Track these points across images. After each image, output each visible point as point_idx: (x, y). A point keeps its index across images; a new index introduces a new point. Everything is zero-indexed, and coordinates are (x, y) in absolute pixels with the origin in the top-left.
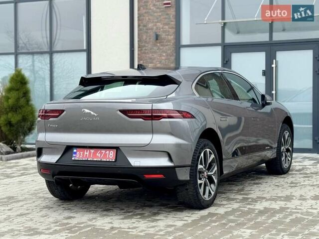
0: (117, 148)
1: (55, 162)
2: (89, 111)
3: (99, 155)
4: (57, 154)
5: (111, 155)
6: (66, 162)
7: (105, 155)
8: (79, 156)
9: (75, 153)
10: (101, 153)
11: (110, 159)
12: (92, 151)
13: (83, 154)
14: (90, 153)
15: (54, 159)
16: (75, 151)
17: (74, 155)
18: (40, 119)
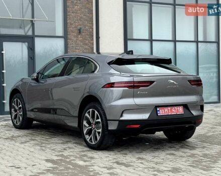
0: (185, 106)
1: (147, 118)
2: (172, 81)
3: (174, 111)
4: (148, 113)
5: (180, 110)
6: (155, 117)
7: (177, 110)
8: (162, 112)
9: (159, 111)
10: (175, 109)
12: (169, 108)
13: (164, 111)
14: (168, 109)
15: (145, 116)
16: (158, 109)
17: (158, 112)
18: (127, 88)
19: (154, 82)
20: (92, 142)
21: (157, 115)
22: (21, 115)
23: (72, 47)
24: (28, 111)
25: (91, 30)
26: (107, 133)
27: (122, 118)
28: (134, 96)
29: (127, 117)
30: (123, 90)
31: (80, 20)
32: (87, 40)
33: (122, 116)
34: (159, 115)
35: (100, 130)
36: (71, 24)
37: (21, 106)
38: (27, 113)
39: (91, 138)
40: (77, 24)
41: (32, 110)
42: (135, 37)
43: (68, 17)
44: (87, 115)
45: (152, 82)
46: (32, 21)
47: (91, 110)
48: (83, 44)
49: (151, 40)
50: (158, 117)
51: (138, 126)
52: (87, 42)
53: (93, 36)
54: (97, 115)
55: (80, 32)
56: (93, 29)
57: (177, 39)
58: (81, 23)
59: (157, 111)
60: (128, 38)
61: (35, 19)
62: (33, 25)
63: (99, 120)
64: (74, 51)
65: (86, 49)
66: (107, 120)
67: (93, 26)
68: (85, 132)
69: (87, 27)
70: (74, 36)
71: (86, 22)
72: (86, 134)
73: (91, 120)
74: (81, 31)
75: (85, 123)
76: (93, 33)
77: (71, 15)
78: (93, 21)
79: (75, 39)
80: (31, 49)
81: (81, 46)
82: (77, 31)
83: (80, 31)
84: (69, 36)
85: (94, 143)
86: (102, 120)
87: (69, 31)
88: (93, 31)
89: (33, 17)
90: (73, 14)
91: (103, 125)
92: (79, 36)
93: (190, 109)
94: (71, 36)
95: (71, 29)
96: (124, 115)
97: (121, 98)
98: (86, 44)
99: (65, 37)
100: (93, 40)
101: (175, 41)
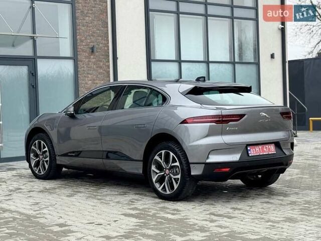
0: (277, 144)
1: (238, 159)
2: (265, 114)
3: (266, 150)
4: (239, 153)
5: (272, 149)
6: (246, 159)
7: (269, 149)
8: (254, 152)
9: (250, 150)
10: (266, 148)
11: (272, 151)
12: (260, 147)
13: (255, 150)
14: (259, 149)
15: (235, 157)
16: (249, 148)
17: (249, 152)
18: (214, 124)
19: (244, 115)
20: (165, 191)
21: (248, 156)
22: (47, 161)
23: (83, 70)
24: (59, 156)
25: (106, 48)
26: (188, 179)
27: (208, 161)
28: (223, 133)
29: (214, 159)
30: (210, 126)
31: (92, 36)
32: (101, 61)
33: (208, 158)
34: (250, 155)
35: (179, 176)
36: (82, 41)
37: (46, 149)
38: (57, 158)
39: (164, 187)
40: (89, 41)
41: (66, 155)
42: (157, 58)
43: (77, 31)
44: (157, 157)
45: (242, 116)
46: (33, 38)
47: (163, 152)
48: (97, 67)
49: (179, 61)
50: (249, 158)
51: (228, 170)
52: (102, 64)
53: (109, 56)
54: (173, 157)
55: (93, 52)
56: (108, 47)
57: (210, 60)
58: (93, 39)
59: (247, 151)
60: (152, 58)
61: (37, 35)
62: (34, 42)
63: (177, 164)
64: (85, 77)
65: (100, 73)
66: (188, 164)
67: (108, 43)
68: (154, 180)
69: (101, 45)
70: (86, 57)
71: (100, 38)
72: (156, 182)
73: (164, 164)
74: (95, 49)
75: (153, 168)
76: (109, 53)
77: (81, 29)
78: (108, 37)
79: (87, 60)
80: (33, 74)
81: (94, 70)
82: (89, 50)
83: (92, 50)
84: (79, 57)
85: (168, 192)
86: (181, 163)
87: (78, 50)
88: (108, 49)
89: (34, 32)
90: (83, 28)
91: (182, 169)
92: (92, 57)
93: (282, 147)
94: (82, 57)
95: (82, 47)
96: (210, 156)
97: (207, 136)
98: (101, 68)
99: (75, 58)
100: (109, 61)
101: (207, 62)
